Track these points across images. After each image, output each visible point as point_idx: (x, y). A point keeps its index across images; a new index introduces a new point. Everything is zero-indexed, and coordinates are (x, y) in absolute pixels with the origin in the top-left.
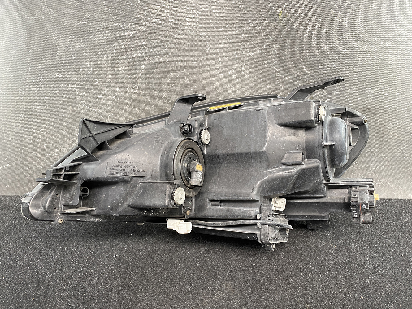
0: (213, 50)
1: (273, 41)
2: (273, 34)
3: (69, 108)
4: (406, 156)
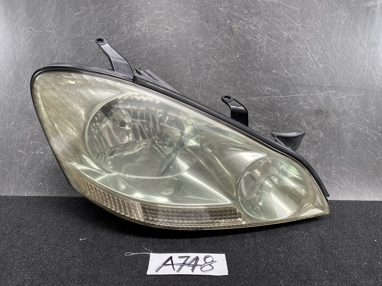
0: (183, 59)
2: (232, 46)
4: (363, 158)
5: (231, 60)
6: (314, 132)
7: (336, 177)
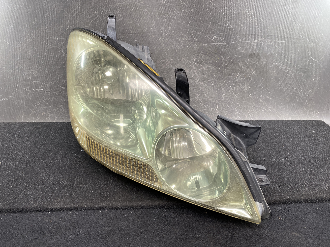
0: (149, 13)
1: (188, 8)
2: (188, 2)
3: (52, 54)
4: (283, 89)
5: (187, 14)
6: (248, 71)
7: (262, 104)
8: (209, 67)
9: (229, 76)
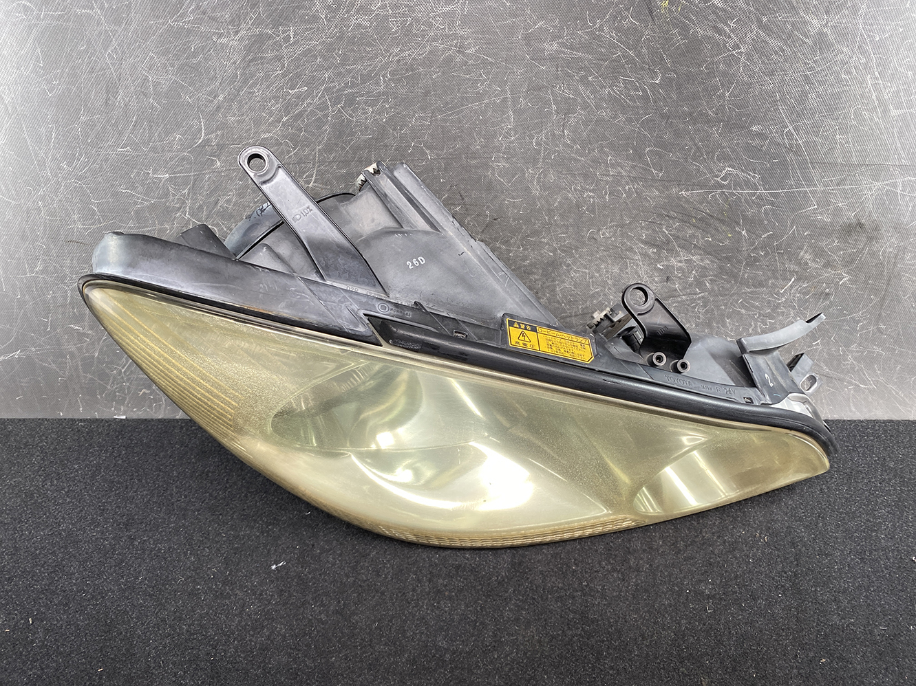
0: (495, 87)
1: (642, 68)
2: (644, 51)
3: (154, 224)
5: (637, 90)
6: (827, 274)
7: (853, 369)
8: (694, 258)
9: (755, 287)
